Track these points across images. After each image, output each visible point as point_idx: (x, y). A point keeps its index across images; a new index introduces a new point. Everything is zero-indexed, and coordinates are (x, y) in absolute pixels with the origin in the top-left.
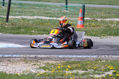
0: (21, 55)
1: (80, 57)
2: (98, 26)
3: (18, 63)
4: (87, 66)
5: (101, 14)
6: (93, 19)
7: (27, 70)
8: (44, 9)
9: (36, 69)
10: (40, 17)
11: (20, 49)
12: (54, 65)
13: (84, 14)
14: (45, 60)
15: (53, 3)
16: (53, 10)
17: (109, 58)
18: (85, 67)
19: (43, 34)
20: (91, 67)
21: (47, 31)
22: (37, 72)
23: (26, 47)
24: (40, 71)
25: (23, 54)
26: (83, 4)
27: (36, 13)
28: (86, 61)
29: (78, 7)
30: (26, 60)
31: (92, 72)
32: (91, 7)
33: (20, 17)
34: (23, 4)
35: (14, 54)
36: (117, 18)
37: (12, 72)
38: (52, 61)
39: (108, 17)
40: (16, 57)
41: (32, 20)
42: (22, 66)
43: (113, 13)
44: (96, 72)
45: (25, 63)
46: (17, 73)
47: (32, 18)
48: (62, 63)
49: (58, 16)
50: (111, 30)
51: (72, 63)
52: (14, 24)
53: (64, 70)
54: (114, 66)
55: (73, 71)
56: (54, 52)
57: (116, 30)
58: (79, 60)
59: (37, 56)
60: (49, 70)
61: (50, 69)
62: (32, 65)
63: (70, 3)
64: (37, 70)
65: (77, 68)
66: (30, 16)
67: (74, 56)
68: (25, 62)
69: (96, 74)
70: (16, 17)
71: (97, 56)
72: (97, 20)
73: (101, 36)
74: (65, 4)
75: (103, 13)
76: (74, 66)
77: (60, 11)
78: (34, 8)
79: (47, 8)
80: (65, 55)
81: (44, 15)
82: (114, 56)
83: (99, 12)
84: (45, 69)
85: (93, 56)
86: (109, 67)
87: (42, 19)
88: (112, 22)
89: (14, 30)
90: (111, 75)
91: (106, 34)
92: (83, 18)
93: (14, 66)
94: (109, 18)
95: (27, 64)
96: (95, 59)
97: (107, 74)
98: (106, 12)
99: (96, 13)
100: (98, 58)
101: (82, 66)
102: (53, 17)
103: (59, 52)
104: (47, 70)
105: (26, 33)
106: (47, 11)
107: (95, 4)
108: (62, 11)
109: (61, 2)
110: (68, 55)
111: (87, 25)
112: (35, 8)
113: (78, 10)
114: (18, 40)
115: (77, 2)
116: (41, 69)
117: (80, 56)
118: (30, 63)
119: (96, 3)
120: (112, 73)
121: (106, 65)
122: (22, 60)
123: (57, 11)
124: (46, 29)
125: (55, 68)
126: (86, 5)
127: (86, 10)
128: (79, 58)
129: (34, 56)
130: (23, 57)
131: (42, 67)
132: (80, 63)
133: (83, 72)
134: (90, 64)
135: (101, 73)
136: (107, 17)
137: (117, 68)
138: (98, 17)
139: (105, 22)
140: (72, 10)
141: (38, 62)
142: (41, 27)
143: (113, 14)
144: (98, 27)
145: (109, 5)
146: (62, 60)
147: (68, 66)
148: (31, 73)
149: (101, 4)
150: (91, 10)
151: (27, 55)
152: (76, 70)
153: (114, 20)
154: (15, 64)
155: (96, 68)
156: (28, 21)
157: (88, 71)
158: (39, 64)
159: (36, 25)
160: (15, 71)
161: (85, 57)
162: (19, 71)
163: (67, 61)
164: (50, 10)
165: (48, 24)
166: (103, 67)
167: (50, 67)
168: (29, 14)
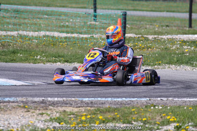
0: (17, 98)
1: (118, 101)
2: (148, 48)
3: (13, 112)
4: (132, 116)
5: (155, 28)
6: (140, 36)
7: (29, 123)
8: (56, 19)
9: (43, 122)
10: (50, 33)
11: (16, 88)
12: (75, 115)
13: (124, 27)
14: (60, 106)
15: (72, 9)
16: (71, 20)
17: (168, 102)
18: (128, 118)
19: (56, 62)
21: (62, 57)
22: (46, 127)
23: (26, 84)
24: (51, 125)
25: (22, 96)
26: (123, 11)
27: (42, 25)
28: (129, 108)
29: (115, 16)
30: (26, 106)
32: (137, 17)
33: (16, 32)
34: (21, 10)
35: (7, 96)
36: (181, 34)
37: (3, 127)
38: (71, 108)
39: (166, 33)
40: (9, 102)
41: (36, 38)
42: (20, 117)
43: (175, 26)
44: (147, 126)
45: (26, 112)
46: (11, 129)
47: (36, 34)
48: (89, 111)
49: (80, 31)
50: (170, 54)
51: (105, 110)
52: (5, 45)
53: (92, 123)
54: (178, 115)
55: (107, 124)
56: (75, 93)
57: (180, 54)
58: (118, 106)
59: (45, 99)
60: (66, 124)
61: (68, 122)
62: (38, 115)
63: (101, 9)
64: (46, 124)
65: (114, 119)
66: (33, 31)
67: (110, 99)
68: (26, 110)
69: (146, 130)
70: (9, 33)
71: (148, 99)
72: (146, 37)
73: (154, 65)
74: (92, 11)
75: (157, 26)
77: (85, 23)
78: (40, 18)
79: (61, 18)
80: (94, 98)
81: (57, 29)
82: (177, 99)
83: (150, 23)
84: (59, 120)
85: (141, 99)
86: (168, 117)
87: (53, 37)
88: (172, 41)
89: (5, 55)
91: (162, 61)
93: (6, 116)
94: (168, 33)
95: (28, 113)
96: (145, 104)
97: (166, 129)
98: (162, 24)
99: (145, 26)
100: (150, 102)
101: (122, 116)
102: (72, 33)
103: (83, 93)
104: (63, 123)
105: (26, 60)
106: (62, 22)
107: (143, 11)
108: (87, 22)
109: (85, 8)
110: (98, 97)
112: (42, 18)
113: (114, 21)
114: (12, 72)
115: (112, 7)
116: (53, 122)
117: (120, 99)
118: (33, 111)
119: (145, 9)
120: (173, 129)
121: (164, 115)
122: (20, 106)
123: (79, 23)
124: (60, 54)
125: (77, 119)
126: (128, 13)
127: (129, 20)
128: (117, 103)
129: (41, 99)
130: (23, 102)
131: (54, 119)
132: (119, 111)
134: (136, 113)
135: (156, 128)
136: (164, 32)
137: (182, 119)
138: (149, 32)
139: (161, 41)
140: (105, 21)
141: (47, 109)
142: (53, 50)
143: (174, 28)
144: (150, 50)
145: (168, 11)
146: (88, 106)
147: (99, 115)
148: (35, 128)
149: (154, 11)
150: (137, 21)
151: (29, 98)
152: (112, 123)
153: (177, 37)
154: (9, 114)
155: (147, 119)
156: (30, 39)
157: (133, 125)
158: (49, 113)
159: (44, 46)
160: (8, 125)
161: (128, 101)
162: (15, 126)
163: (97, 107)
164: (67, 22)
165: (64, 44)
166: (158, 118)
167: (68, 117)
168: (31, 27)
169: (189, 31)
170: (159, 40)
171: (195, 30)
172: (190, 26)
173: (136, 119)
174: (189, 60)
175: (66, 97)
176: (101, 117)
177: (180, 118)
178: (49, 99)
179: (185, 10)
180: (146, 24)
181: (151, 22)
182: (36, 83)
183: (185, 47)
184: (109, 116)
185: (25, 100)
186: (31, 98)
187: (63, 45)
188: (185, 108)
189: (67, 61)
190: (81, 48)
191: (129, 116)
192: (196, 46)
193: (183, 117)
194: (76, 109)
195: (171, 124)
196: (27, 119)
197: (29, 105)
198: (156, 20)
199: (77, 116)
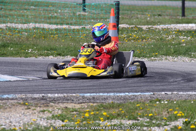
0: (16, 95)
1: (121, 96)
2: (143, 39)
3: (13, 110)
4: (137, 111)
5: (147, 18)
6: (134, 26)
7: (32, 121)
8: (44, 10)
9: (46, 119)
10: (40, 24)
12: (78, 111)
14: (61, 102)
16: (60, 11)
17: (173, 96)
18: (133, 114)
19: (48, 56)
20: (143, 114)
21: (54, 50)
22: (49, 125)
23: (21, 79)
25: (21, 92)
27: (30, 17)
28: (134, 104)
29: (104, 6)
30: (27, 104)
31: (146, 122)
32: (127, 6)
33: (4, 25)
35: (5, 93)
36: (174, 24)
37: (5, 125)
38: (73, 104)
39: (159, 22)
40: (8, 99)
41: (26, 30)
42: (21, 115)
43: (167, 15)
44: (154, 122)
45: (26, 109)
46: (13, 128)
47: (25, 26)
48: (92, 107)
49: (69, 22)
50: (167, 45)
53: (97, 120)
54: (185, 110)
55: (112, 121)
58: (121, 101)
59: (45, 95)
60: (69, 121)
61: (71, 119)
62: (39, 113)
64: (49, 121)
65: (119, 115)
66: (20, 23)
67: (112, 94)
68: (26, 107)
69: (154, 127)
71: (152, 93)
72: (141, 28)
73: (150, 57)
75: (149, 15)
76: (114, 112)
77: (74, 13)
78: (27, 9)
80: (96, 93)
81: (46, 20)
82: (181, 93)
83: (141, 13)
84: (61, 118)
85: (145, 94)
86: (176, 112)
87: (43, 29)
88: (167, 31)
90: (180, 127)
91: (159, 52)
92: (116, 26)
93: (6, 114)
94: (161, 23)
95: (29, 110)
96: (149, 98)
97: (174, 125)
98: (154, 14)
100: (154, 96)
101: (127, 112)
102: (62, 24)
104: (66, 121)
105: (17, 54)
106: (50, 13)
108: (76, 13)
110: (99, 92)
111: (125, 38)
112: (29, 9)
113: (104, 11)
117: (122, 94)
118: (34, 108)
120: (182, 124)
121: (170, 110)
122: (20, 104)
123: (68, 14)
124: (52, 47)
125: (80, 116)
128: (120, 98)
129: (41, 95)
130: (22, 99)
131: (56, 116)
132: (123, 106)
133: (131, 122)
134: (141, 108)
135: (163, 124)
136: (156, 22)
137: (189, 114)
138: (140, 22)
139: (155, 32)
140: (94, 11)
141: (48, 106)
142: (44, 43)
143: (166, 17)
146: (90, 102)
147: (103, 112)
148: (38, 126)
150: (128, 11)
151: (28, 95)
152: (117, 119)
153: (171, 27)
154: (9, 112)
155: (154, 115)
156: (19, 32)
157: (139, 121)
158: (51, 110)
159: (34, 39)
160: (10, 124)
161: (131, 96)
162: (17, 124)
163: (100, 103)
164: (56, 13)
165: (55, 36)
166: (165, 113)
167: (71, 114)
168: (18, 19)
169: (182, 20)
170: (154, 30)
171: (189, 19)
172: (183, 15)
174: (187, 51)
175: (66, 93)
176: (105, 114)
177: (187, 113)
178: (49, 95)
180: (137, 14)
181: (142, 11)
182: (31, 78)
183: (181, 37)
185: (24, 97)
186: (31, 95)
187: (53, 37)
188: (192, 102)
189: (60, 55)
190: (73, 40)
191: (134, 112)
192: (193, 36)
193: (191, 112)
194: (78, 105)
195: (179, 120)
196: (28, 117)
197: (29, 102)
198: (147, 10)
199: (80, 113)
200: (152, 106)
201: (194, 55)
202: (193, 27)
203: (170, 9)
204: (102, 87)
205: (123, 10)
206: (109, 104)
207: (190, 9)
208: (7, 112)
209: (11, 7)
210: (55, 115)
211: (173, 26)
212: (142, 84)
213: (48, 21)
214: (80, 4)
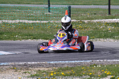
0: (9, 63)
1: (73, 63)
2: (85, 28)
3: (7, 72)
4: (82, 72)
5: (87, 16)
6: (80, 21)
8: (25, 12)
9: (27, 77)
10: (22, 20)
11: (5, 56)
12: (46, 72)
14: (36, 67)
15: (35, 5)
16: (34, 12)
17: (104, 62)
18: (80, 73)
19: (28, 39)
20: (86, 73)
21: (31, 36)
23: (11, 54)
25: (11, 61)
27: (16, 16)
28: (80, 67)
29: (61, 9)
30: (15, 68)
31: (88, 78)
32: (75, 9)
33: (1, 21)
35: (2, 62)
36: (104, 19)
38: (44, 68)
39: (95, 18)
40: (4, 65)
41: (14, 24)
42: (12, 75)
43: (100, 14)
44: (93, 78)
47: (14, 21)
48: (55, 69)
49: (41, 19)
50: (99, 32)
51: (65, 69)
54: (111, 71)
57: (106, 31)
58: (73, 66)
59: (26, 63)
62: (23, 74)
63: (53, 4)
65: (71, 74)
67: (67, 62)
68: (15, 70)
71: (91, 61)
73: (90, 39)
74: (47, 6)
75: (89, 14)
76: (68, 72)
77: (43, 13)
78: (14, 11)
79: (28, 11)
80: (57, 61)
82: (109, 60)
83: (84, 13)
85: (87, 61)
86: (106, 72)
87: (25, 23)
88: (100, 24)
91: (95, 36)
94: (96, 19)
95: (16, 72)
96: (89, 64)
98: (92, 13)
100: (92, 63)
101: (76, 73)
102: (36, 20)
105: (9, 38)
106: (28, 14)
107: (78, 5)
109: (42, 4)
110: (59, 61)
112: (16, 11)
113: (61, 12)
114: (1, 47)
115: (59, 3)
117: (73, 62)
118: (20, 71)
119: (80, 4)
121: (102, 71)
122: (11, 68)
123: (39, 14)
124: (30, 34)
125: (48, 75)
129: (24, 63)
130: (12, 65)
132: (74, 69)
134: (85, 70)
136: (93, 18)
138: (84, 18)
139: (93, 24)
140: (55, 12)
141: (28, 69)
142: (26, 32)
143: (99, 15)
145: (94, 5)
146: (54, 67)
147: (61, 72)
150: (76, 11)
151: (16, 63)
153: (102, 21)
154: (4, 73)
155: (92, 74)
156: (10, 25)
158: (30, 72)
159: (19, 29)
161: (79, 63)
163: (59, 67)
164: (32, 13)
165: (32, 27)
166: (99, 73)
167: (42, 74)
168: (9, 17)
169: (109, 16)
171: (113, 16)
172: (109, 13)
173: (85, 74)
174: (112, 35)
175: (39, 62)
176: (63, 73)
177: (113, 73)
178: (29, 63)
179: (105, 4)
180: (81, 13)
182: (17, 52)
183: (109, 27)
184: (68, 73)
185: (13, 64)
186: (17, 63)
188: (116, 66)
189: (35, 38)
190: (43, 29)
191: (81, 72)
192: (115, 26)
193: (115, 72)
194: (46, 69)
195: (108, 77)
196: (16, 76)
197: (17, 67)
198: (87, 11)
199: (48, 73)
200: (92, 69)
201: (116, 38)
202: (115, 21)
203: (101, 10)
204: (61, 58)
205: (73, 11)
206: (65, 67)
207: (114, 10)
208: (3, 74)
209: (5, 11)
210: (32, 75)
211: (103, 20)
212: (85, 56)
213: (28, 18)
214: (46, 8)
